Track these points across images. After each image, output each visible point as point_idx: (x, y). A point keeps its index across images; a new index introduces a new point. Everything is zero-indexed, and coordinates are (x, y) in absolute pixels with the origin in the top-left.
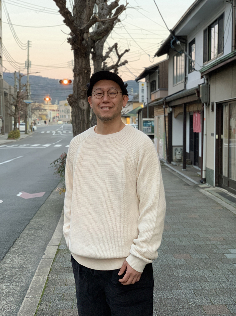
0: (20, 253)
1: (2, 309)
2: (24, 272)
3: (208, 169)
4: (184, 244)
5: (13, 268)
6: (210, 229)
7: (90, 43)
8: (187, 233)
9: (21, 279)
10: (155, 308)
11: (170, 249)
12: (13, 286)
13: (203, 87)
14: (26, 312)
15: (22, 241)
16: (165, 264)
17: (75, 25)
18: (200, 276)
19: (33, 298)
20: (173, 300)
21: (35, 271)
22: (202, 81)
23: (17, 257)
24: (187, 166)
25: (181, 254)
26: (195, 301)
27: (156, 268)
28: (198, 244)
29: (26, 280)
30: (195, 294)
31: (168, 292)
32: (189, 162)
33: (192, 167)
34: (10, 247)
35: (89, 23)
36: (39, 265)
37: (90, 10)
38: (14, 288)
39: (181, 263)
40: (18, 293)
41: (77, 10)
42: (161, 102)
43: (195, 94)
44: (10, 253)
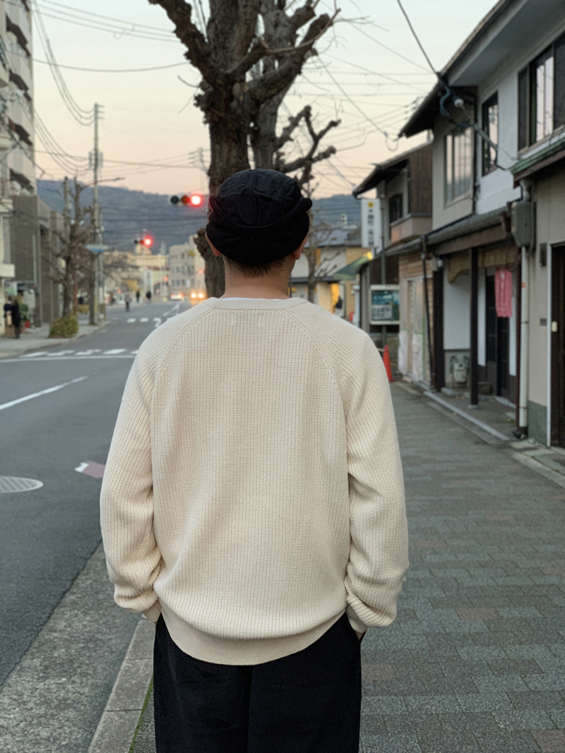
0: (87, 605)
1: (51, 739)
2: (100, 650)
3: (533, 403)
4: (481, 584)
5: (72, 643)
6: (542, 549)
7: (247, 107)
8: (488, 558)
9: (93, 669)
10: (417, 738)
11: (447, 596)
12: (74, 685)
13: (518, 208)
14: (109, 746)
15: (92, 578)
16: (437, 631)
17: (212, 63)
18: (523, 661)
19: (123, 713)
20: (459, 716)
21: (127, 647)
22: (516, 194)
23: (82, 616)
24: (482, 397)
25: (474, 607)
26: (513, 720)
27: (417, 642)
28: (515, 583)
29: (104, 669)
30: (513, 702)
31: (447, 697)
32: (484, 388)
33: (493, 401)
34: (65, 593)
35: (245, 58)
36: (135, 635)
37: (248, 28)
38: (77, 688)
39: (475, 628)
40: (87, 700)
41: (216, 28)
42: (415, 245)
43: (499, 224)
44: (64, 607)
